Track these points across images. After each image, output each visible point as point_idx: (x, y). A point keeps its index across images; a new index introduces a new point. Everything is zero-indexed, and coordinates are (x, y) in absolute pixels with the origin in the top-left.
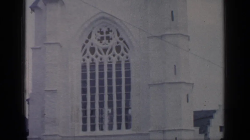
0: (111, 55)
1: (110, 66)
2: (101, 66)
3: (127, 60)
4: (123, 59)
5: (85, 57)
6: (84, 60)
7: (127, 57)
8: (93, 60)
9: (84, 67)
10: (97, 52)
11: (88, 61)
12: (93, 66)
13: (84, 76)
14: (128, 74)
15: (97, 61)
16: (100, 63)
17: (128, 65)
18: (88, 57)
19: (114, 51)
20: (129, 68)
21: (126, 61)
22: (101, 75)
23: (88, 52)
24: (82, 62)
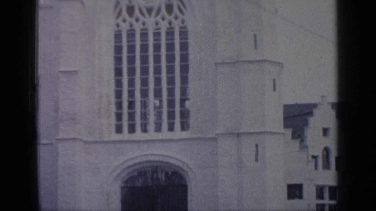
0: (159, 18)
1: (157, 35)
2: (144, 35)
3: (182, 25)
4: (177, 24)
5: (120, 21)
6: (118, 26)
7: (183, 22)
8: (131, 25)
9: (118, 36)
10: (137, 12)
11: (125, 28)
12: (131, 35)
13: (118, 50)
14: (184, 47)
15: (138, 27)
16: (142, 30)
17: (184, 33)
18: (124, 21)
19: (164, 11)
20: (187, 39)
21: (181, 28)
22: (144, 48)
23: (125, 13)
24: (116, 28)
